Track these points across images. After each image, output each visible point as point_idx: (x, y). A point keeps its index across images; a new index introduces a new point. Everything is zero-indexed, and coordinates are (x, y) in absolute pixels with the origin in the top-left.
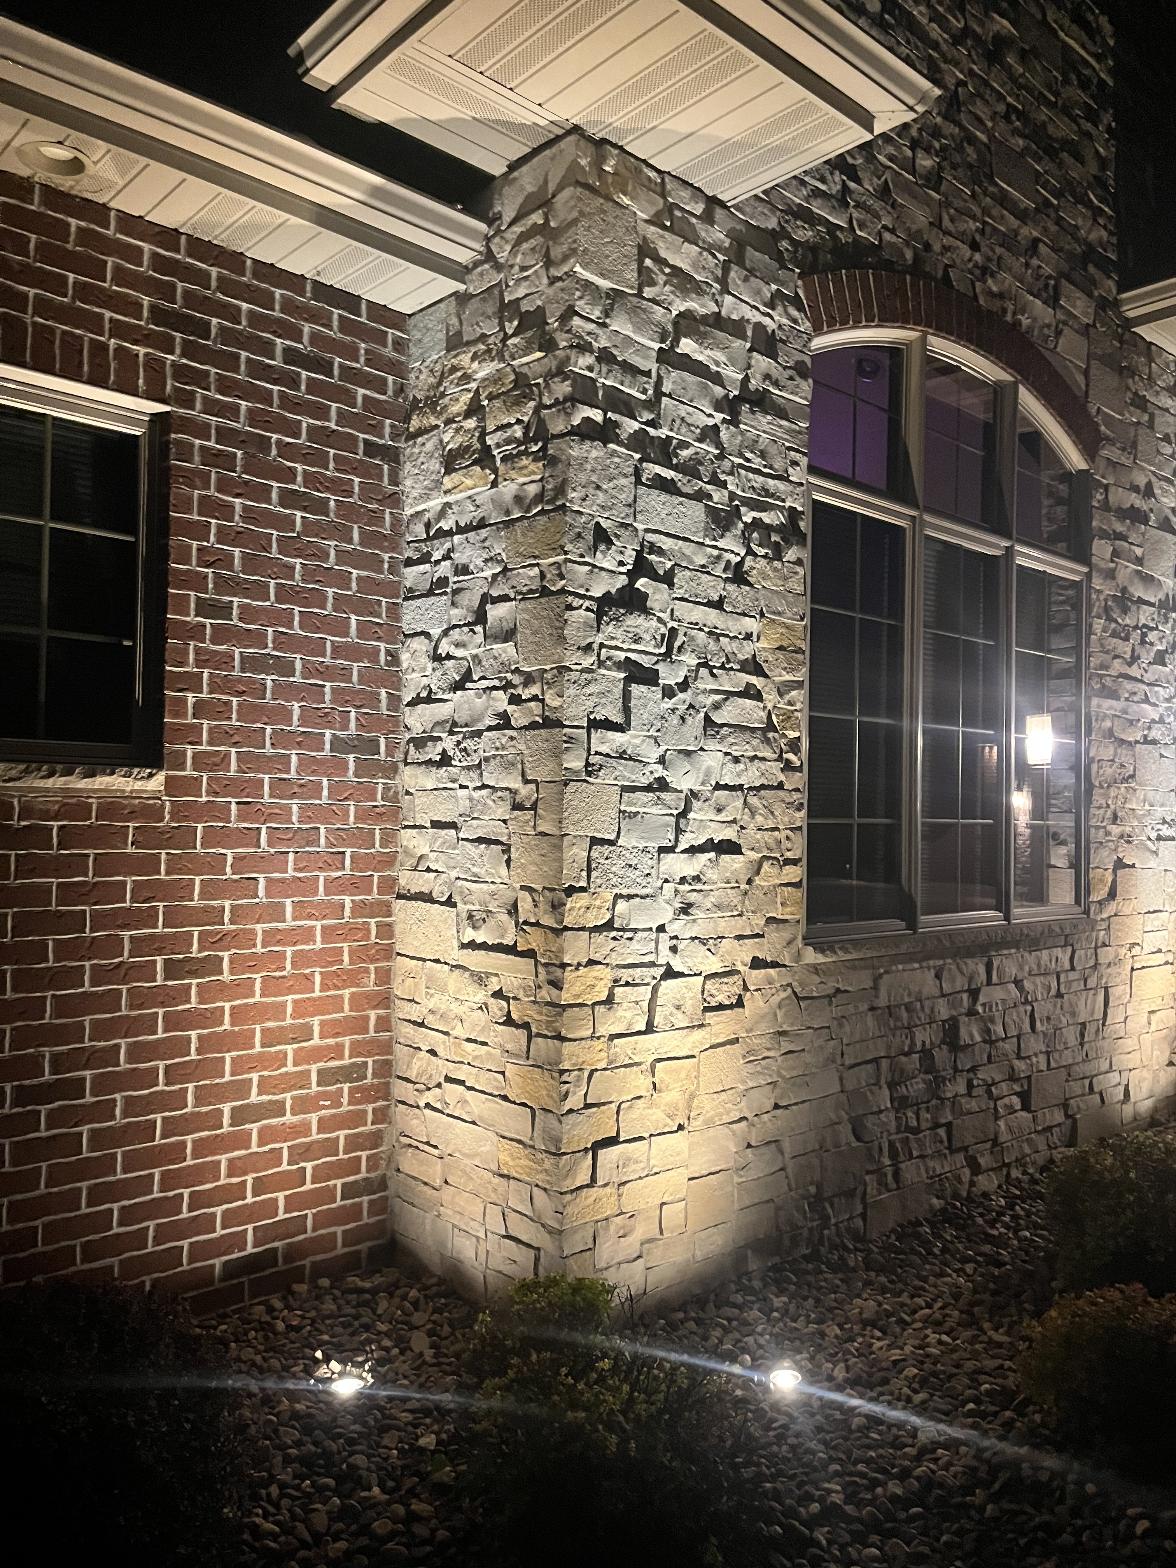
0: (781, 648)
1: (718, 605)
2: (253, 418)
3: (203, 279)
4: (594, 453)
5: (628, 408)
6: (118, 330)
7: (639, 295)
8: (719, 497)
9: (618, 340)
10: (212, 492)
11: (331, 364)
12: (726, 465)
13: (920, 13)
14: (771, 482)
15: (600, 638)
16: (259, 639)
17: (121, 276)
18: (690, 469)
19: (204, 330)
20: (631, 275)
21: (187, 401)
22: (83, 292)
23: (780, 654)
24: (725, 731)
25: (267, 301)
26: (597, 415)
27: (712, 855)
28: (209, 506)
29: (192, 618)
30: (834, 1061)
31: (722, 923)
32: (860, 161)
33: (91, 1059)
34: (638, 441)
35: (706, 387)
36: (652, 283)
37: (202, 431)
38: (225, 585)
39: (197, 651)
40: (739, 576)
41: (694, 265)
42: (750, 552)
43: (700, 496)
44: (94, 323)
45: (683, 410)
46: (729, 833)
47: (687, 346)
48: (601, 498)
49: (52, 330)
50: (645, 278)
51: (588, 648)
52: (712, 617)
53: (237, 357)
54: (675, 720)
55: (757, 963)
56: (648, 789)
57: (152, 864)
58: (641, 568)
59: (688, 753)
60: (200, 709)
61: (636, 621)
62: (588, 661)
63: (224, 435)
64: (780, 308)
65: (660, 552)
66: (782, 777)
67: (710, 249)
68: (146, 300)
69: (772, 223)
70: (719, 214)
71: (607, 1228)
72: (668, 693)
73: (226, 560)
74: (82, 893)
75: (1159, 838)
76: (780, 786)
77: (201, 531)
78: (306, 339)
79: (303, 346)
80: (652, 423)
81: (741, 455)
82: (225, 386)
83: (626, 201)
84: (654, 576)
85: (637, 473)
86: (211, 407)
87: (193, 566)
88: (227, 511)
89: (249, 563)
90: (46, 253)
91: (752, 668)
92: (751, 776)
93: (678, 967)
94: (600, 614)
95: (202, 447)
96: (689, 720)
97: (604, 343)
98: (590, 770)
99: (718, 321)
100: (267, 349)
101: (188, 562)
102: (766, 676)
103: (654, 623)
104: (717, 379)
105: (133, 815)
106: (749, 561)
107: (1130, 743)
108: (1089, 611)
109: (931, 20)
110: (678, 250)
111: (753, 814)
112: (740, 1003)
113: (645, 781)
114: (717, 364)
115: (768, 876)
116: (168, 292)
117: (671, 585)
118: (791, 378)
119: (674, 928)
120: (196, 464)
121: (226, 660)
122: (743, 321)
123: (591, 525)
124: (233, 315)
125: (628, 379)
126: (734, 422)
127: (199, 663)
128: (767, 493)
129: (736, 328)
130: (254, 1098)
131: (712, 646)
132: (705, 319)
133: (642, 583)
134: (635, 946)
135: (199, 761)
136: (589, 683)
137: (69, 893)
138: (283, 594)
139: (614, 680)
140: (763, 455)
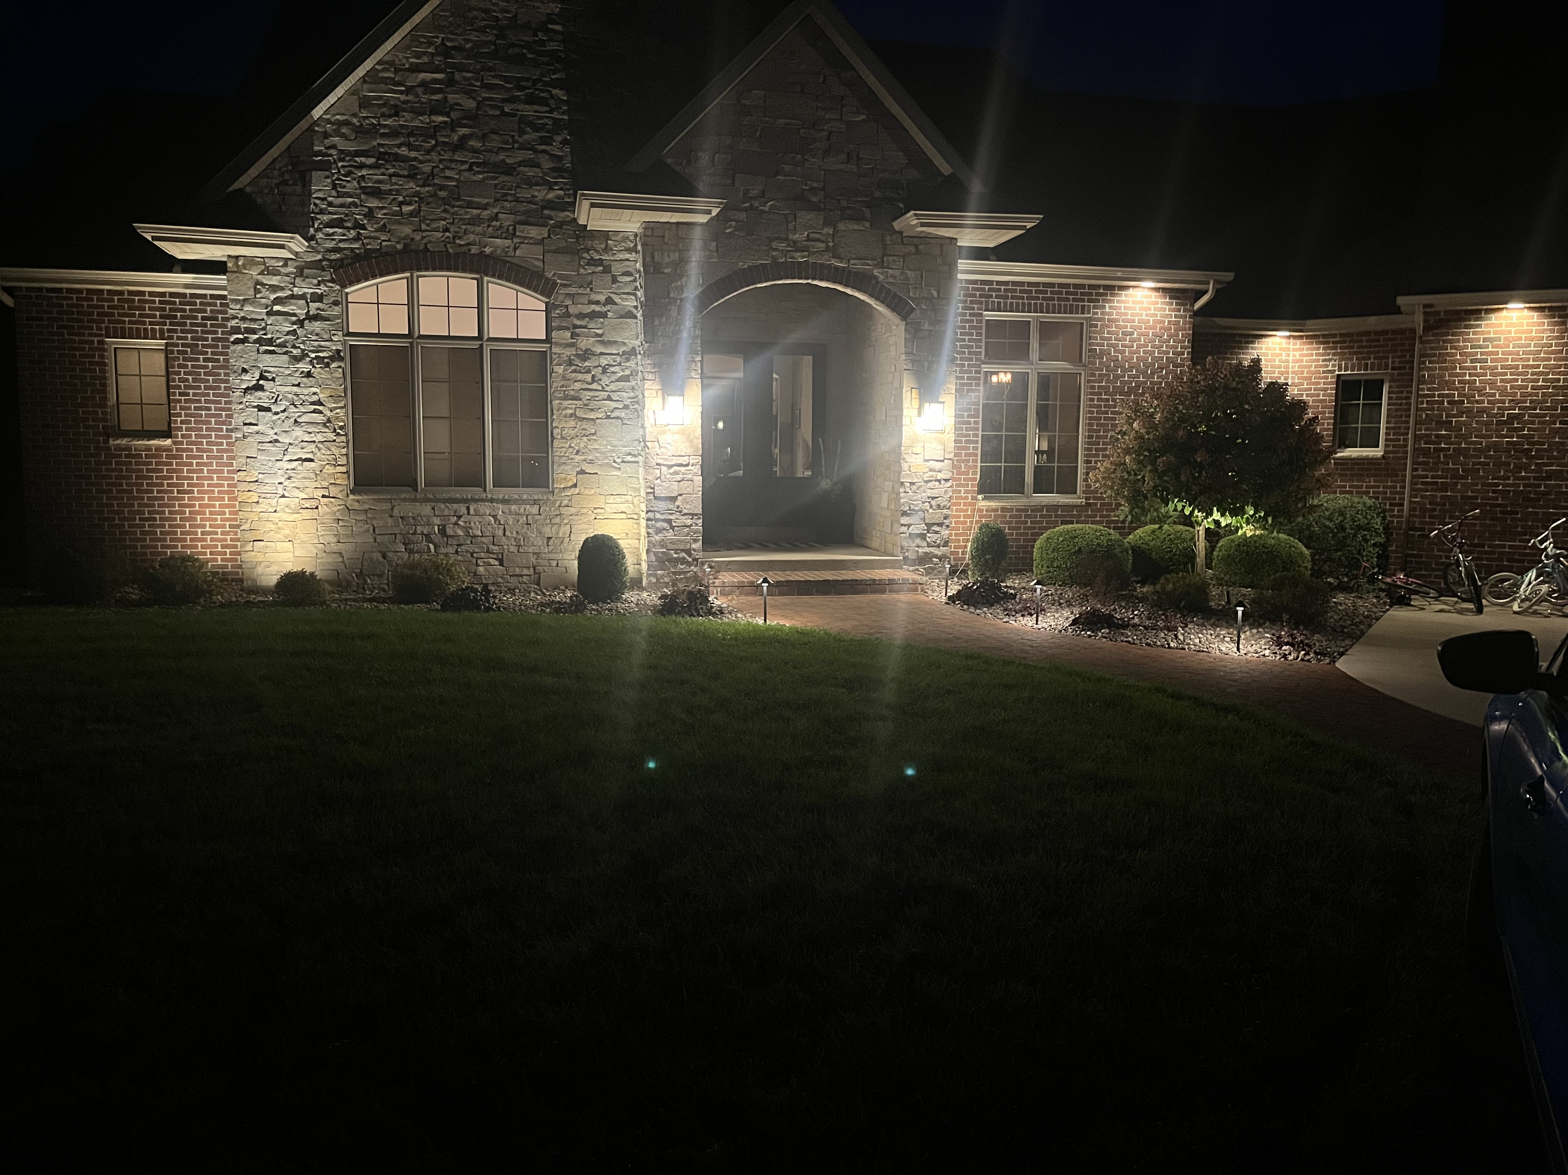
0: (330, 396)
1: (298, 385)
2: (193, 339)
3: (174, 303)
4: (239, 348)
5: (254, 331)
6: (151, 323)
7: (255, 297)
8: (295, 352)
9: (247, 313)
10: (181, 362)
11: (218, 317)
12: (299, 341)
13: (403, 151)
14: (322, 343)
15: (245, 400)
16: (199, 401)
17: (150, 309)
18: (283, 345)
19: (175, 317)
20: (252, 292)
21: (171, 338)
22: (141, 315)
23: (330, 398)
24: (303, 424)
25: (195, 304)
26: (241, 336)
27: (300, 462)
28: (180, 366)
29: (178, 397)
30: (369, 531)
31: (307, 483)
32: (366, 222)
33: (158, 513)
34: (259, 341)
35: (287, 319)
36: (260, 292)
37: (177, 345)
38: (186, 387)
39: (180, 406)
40: (309, 375)
41: (280, 282)
42: (314, 367)
43: (286, 353)
44: (144, 323)
45: (277, 328)
46: (310, 456)
47: (276, 308)
48: (243, 360)
49: (132, 328)
50: (257, 291)
51: (241, 403)
52: (295, 389)
53: (186, 322)
54: (280, 422)
55: (323, 496)
56: (270, 442)
57: (171, 464)
58: (262, 377)
59: (286, 432)
60: (182, 422)
61: (259, 394)
62: (241, 406)
63: (183, 345)
64: (322, 285)
65: (269, 372)
66: (335, 438)
67: (287, 275)
68: (158, 313)
69: (319, 257)
70: (289, 263)
71: (260, 564)
72: (276, 413)
73: (187, 380)
74: (153, 471)
75: (623, 462)
76: (334, 441)
77: (179, 373)
78: (209, 312)
79: (208, 314)
80: (265, 334)
81: (306, 337)
82: (182, 332)
83: (247, 272)
84: (267, 380)
85: (258, 350)
86: (179, 338)
87: (177, 383)
88: (186, 366)
89: (194, 380)
90: (130, 308)
91: (319, 403)
92: (319, 437)
93: (286, 495)
94: (245, 393)
95: (177, 350)
96: (286, 421)
97: (242, 314)
98: (244, 437)
99: (293, 297)
100: (196, 318)
101: (175, 382)
102: (324, 405)
103: (268, 393)
104: (294, 315)
105: (164, 451)
106: (313, 370)
107: (592, 419)
108: (551, 363)
109: (410, 150)
110: (271, 279)
111: (319, 450)
112: (317, 508)
113: (269, 440)
114: (293, 310)
115: (328, 469)
116: (164, 309)
117: (274, 381)
118: (330, 307)
119: (286, 483)
120: (176, 355)
121: (189, 408)
122: (304, 294)
123: (241, 368)
124: (184, 310)
125: (253, 323)
126: (302, 327)
127: (180, 410)
128: (321, 347)
129: (303, 297)
130: (208, 529)
131: (295, 398)
132: (286, 297)
133: (261, 382)
134: (266, 487)
135: (183, 436)
136: (242, 412)
137: (148, 470)
138: (206, 388)
139: (253, 412)
140: (317, 335)
